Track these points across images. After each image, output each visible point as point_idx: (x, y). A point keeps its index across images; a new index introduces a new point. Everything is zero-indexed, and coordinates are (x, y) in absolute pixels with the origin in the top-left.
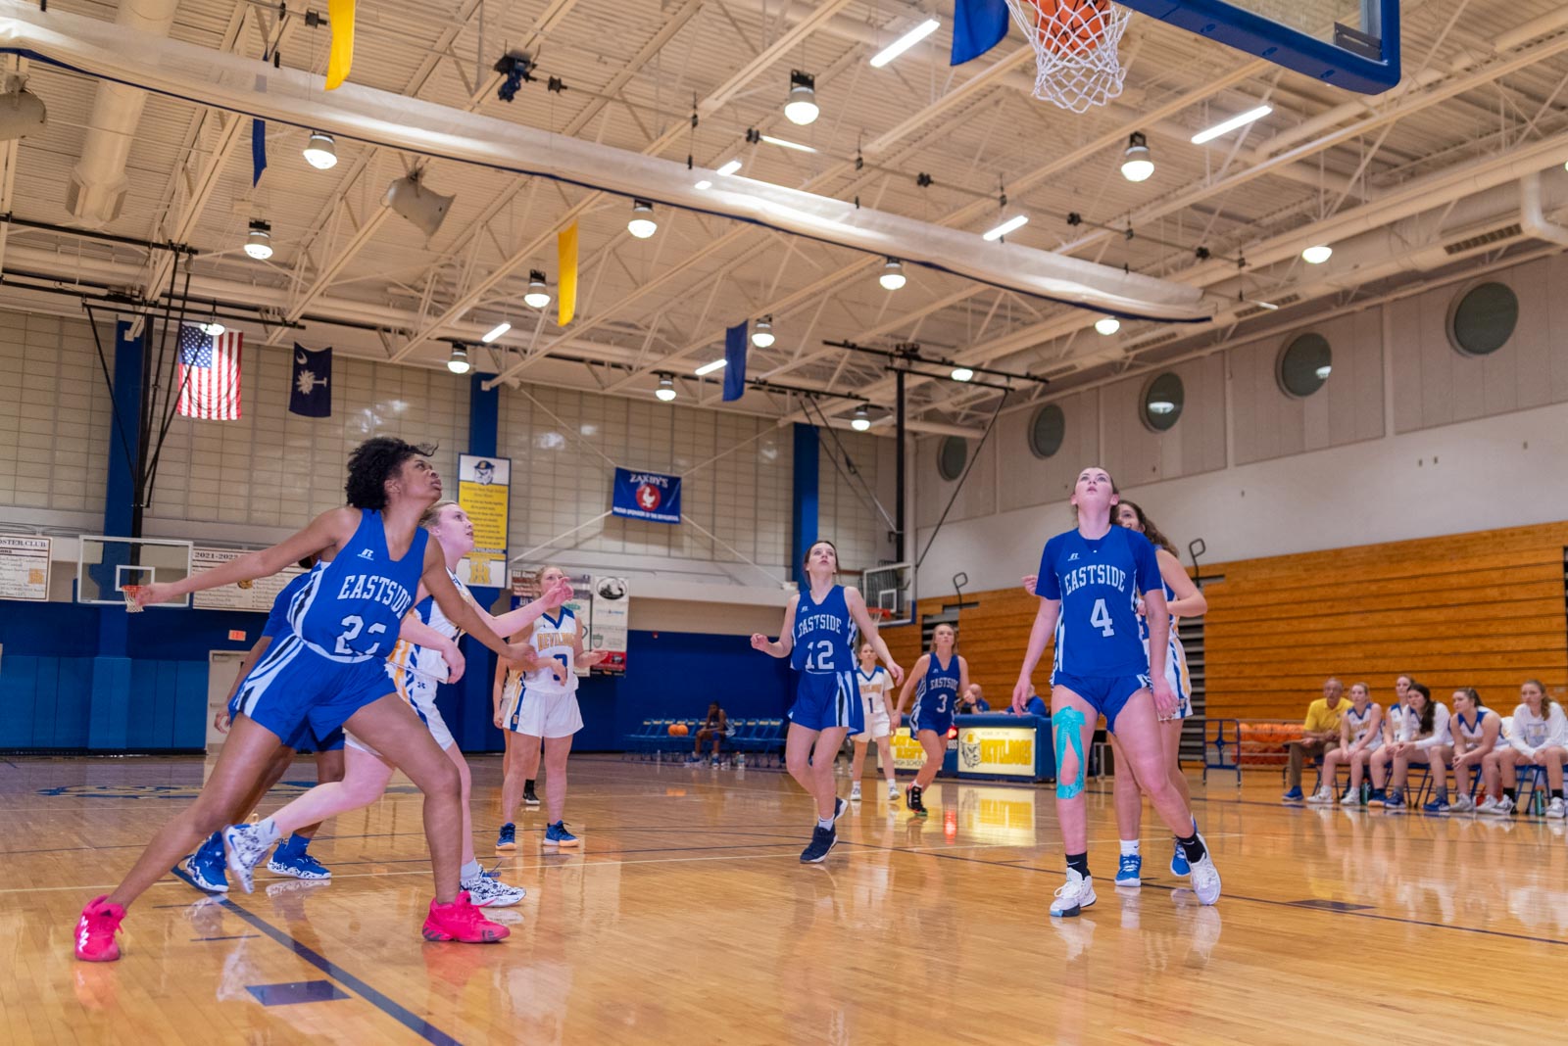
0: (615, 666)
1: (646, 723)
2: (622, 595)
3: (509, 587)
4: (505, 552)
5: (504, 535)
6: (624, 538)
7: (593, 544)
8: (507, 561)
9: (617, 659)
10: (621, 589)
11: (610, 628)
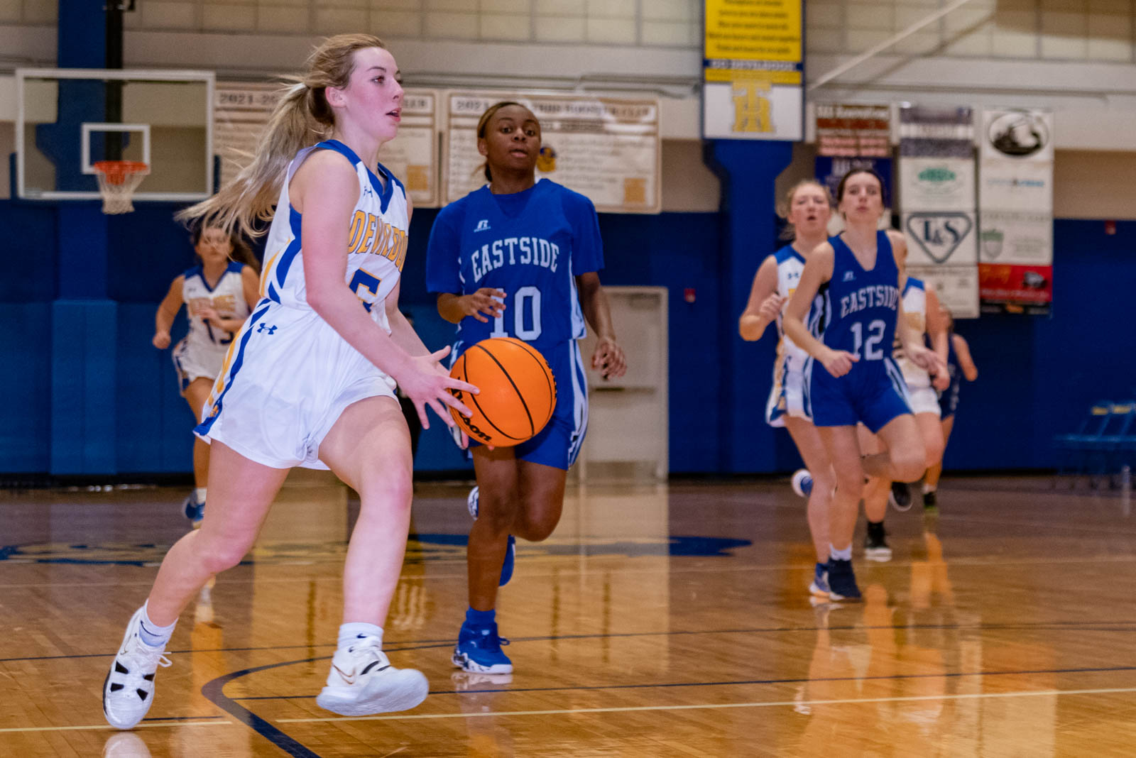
0: (1029, 295)
1: (1098, 411)
2: (1037, 147)
3: (811, 138)
4: (800, 67)
5: (795, 29)
6: (1039, 28)
7: (976, 43)
8: (804, 85)
9: (1034, 279)
10: (1035, 135)
11: (1015, 216)
